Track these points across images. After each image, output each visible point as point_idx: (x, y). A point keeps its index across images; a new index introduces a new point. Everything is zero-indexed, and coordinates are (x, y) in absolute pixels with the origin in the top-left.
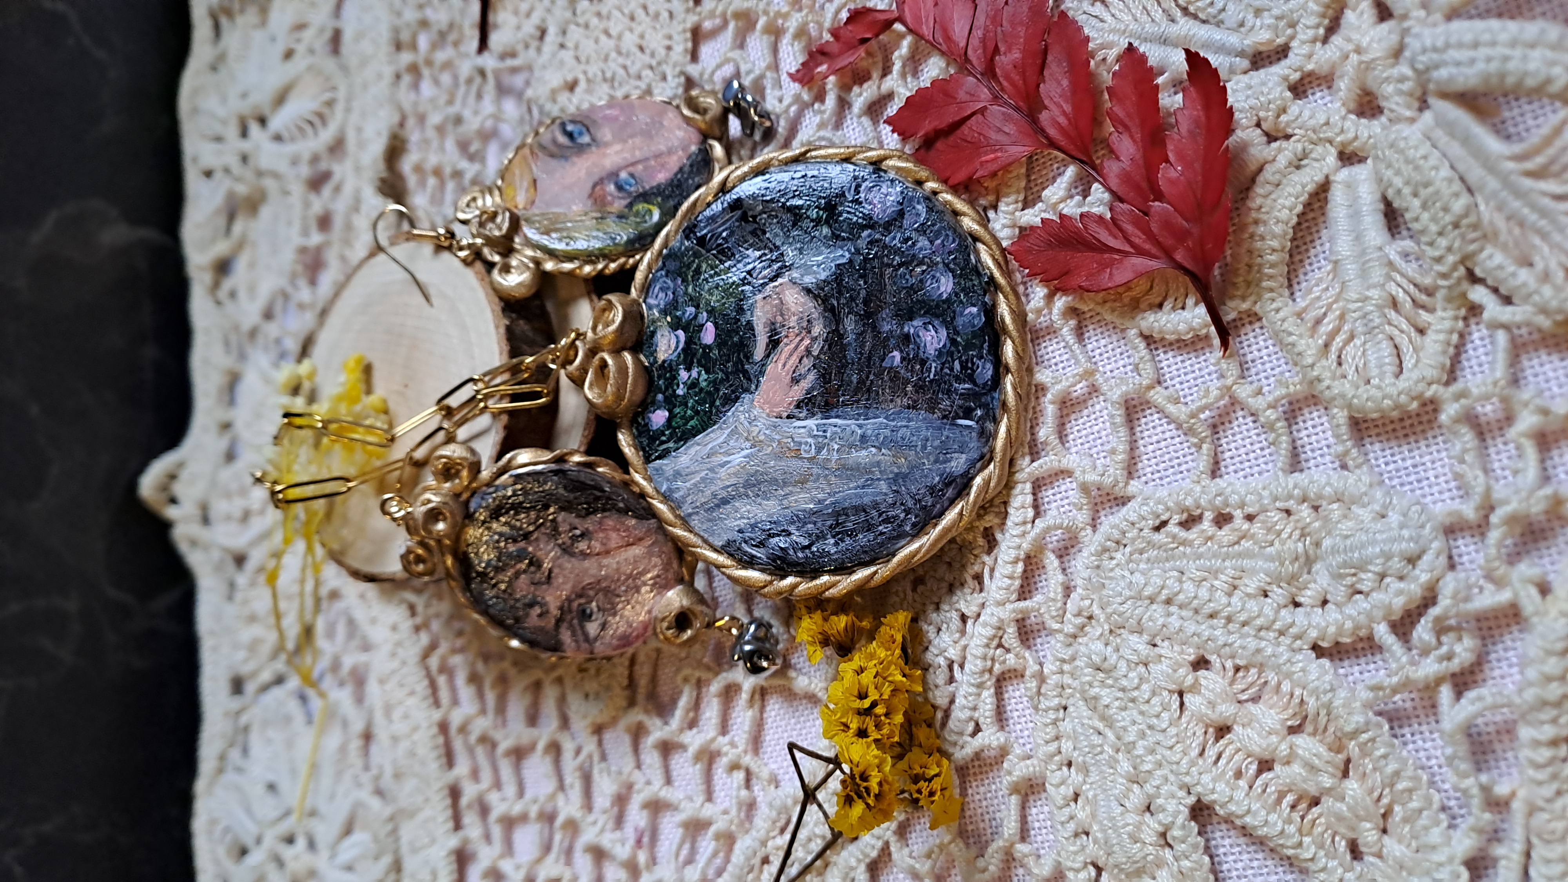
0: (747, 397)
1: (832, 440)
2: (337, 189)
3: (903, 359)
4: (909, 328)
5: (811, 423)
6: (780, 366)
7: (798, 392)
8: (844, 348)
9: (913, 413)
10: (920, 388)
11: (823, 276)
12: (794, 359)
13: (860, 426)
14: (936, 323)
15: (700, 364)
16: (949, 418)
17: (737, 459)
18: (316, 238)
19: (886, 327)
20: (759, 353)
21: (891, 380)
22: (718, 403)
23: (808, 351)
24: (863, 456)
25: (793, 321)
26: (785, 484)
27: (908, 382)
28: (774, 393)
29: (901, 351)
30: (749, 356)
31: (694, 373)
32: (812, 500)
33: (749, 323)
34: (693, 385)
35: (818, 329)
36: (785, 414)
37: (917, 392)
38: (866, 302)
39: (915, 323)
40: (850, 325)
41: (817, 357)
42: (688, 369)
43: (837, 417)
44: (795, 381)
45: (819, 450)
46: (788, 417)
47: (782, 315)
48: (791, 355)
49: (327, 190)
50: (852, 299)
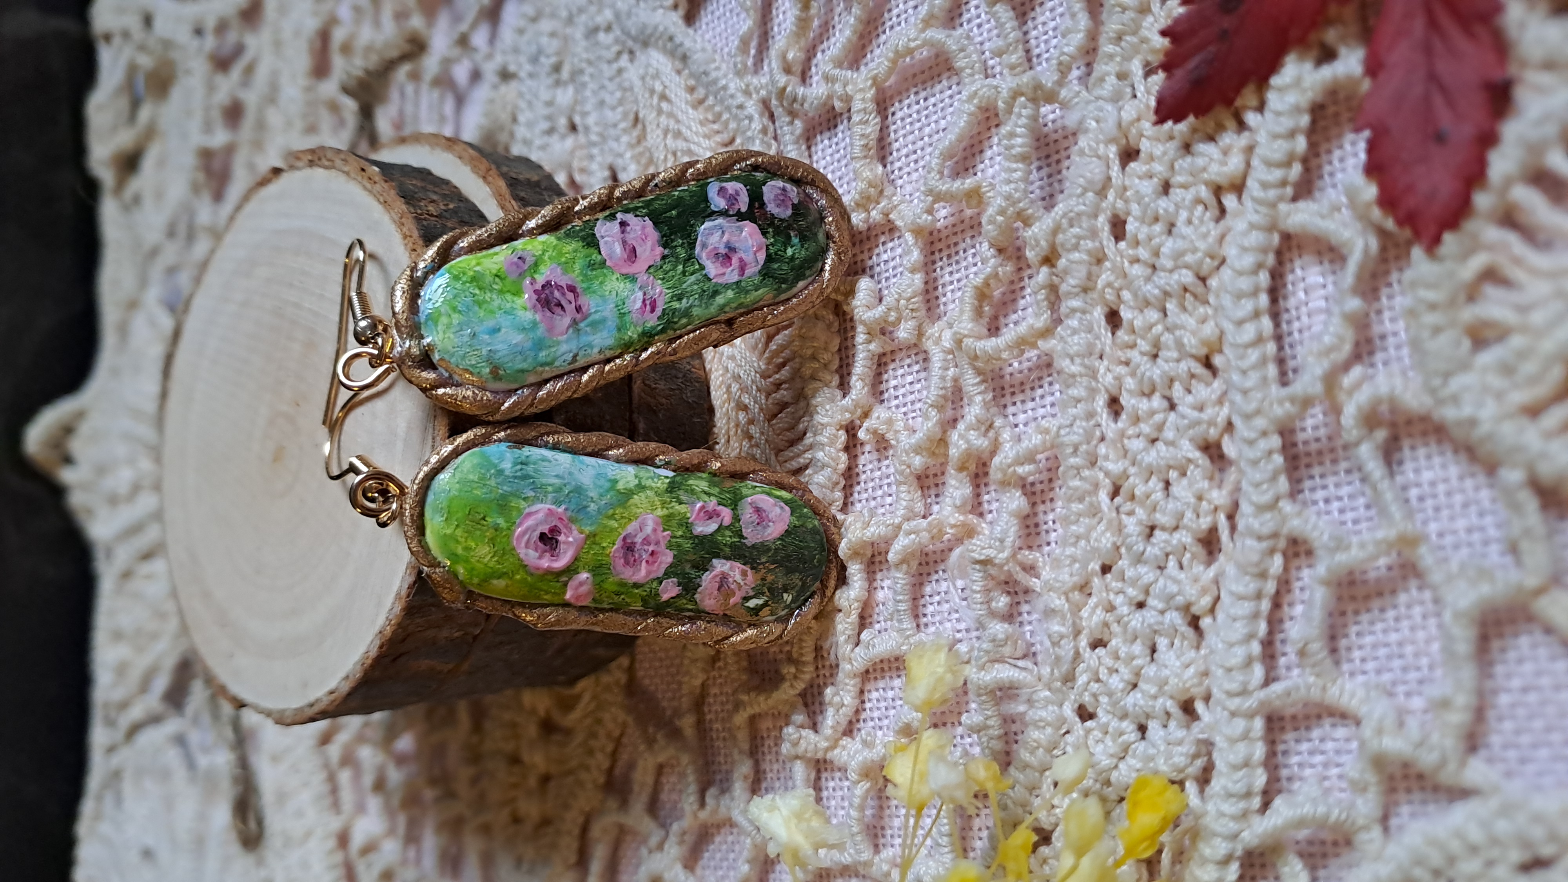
2: (249, 70)
18: (220, 138)
49: (236, 72)
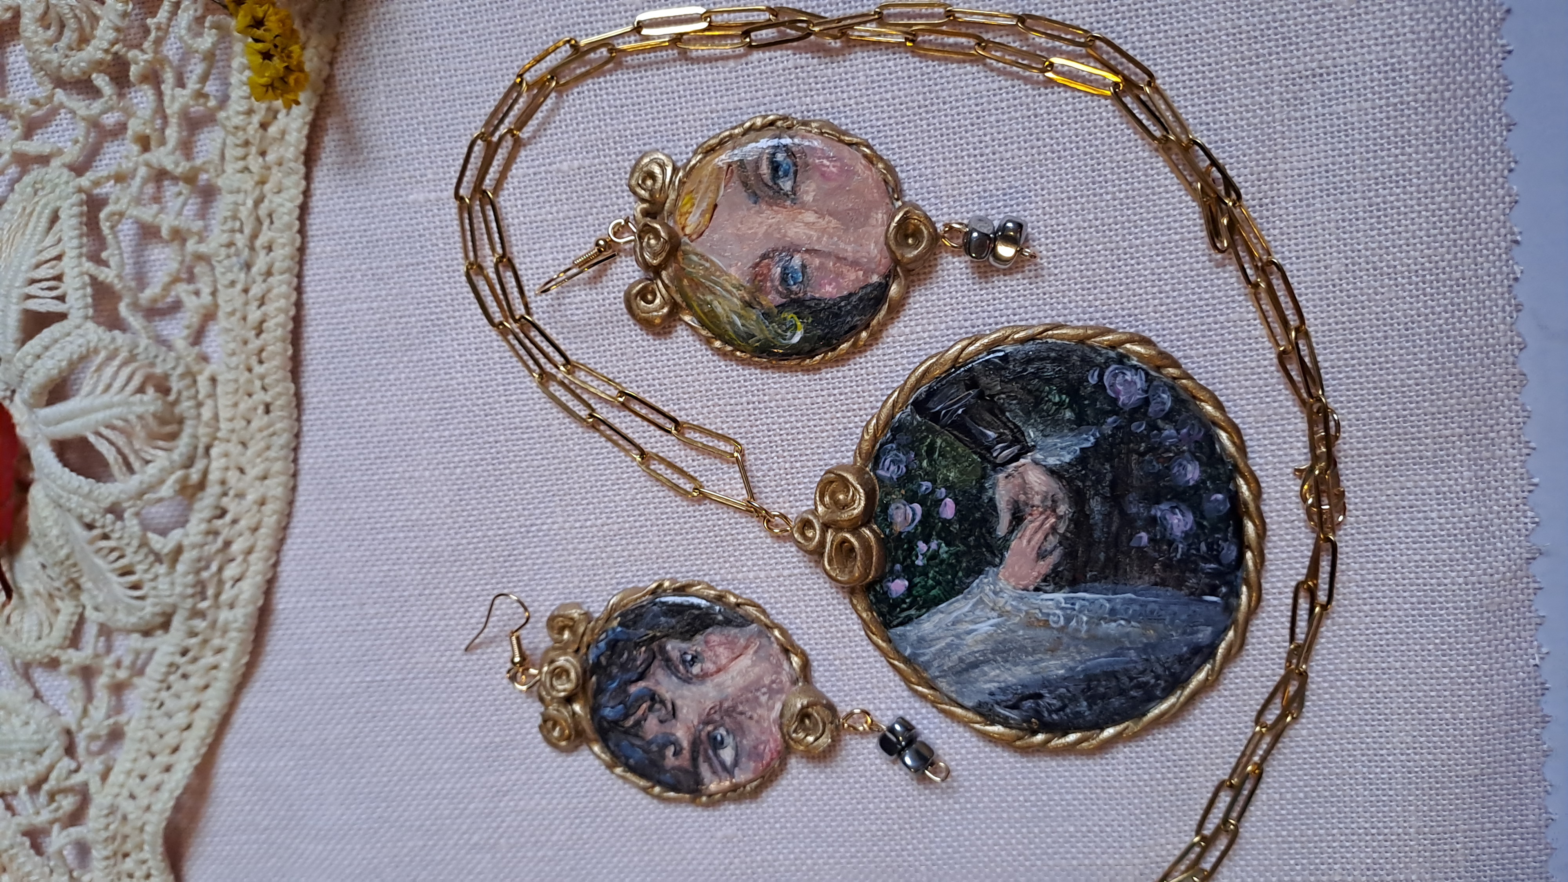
0: (991, 570)
1: (1080, 612)
3: (1151, 540)
4: (1157, 511)
5: (1060, 596)
6: (1025, 542)
7: (1045, 566)
8: (1091, 529)
9: (1161, 590)
10: (1167, 566)
11: (1067, 458)
12: (1040, 536)
13: (1109, 600)
14: (1183, 507)
15: (939, 537)
16: (1196, 595)
17: (984, 628)
19: (1134, 510)
20: (1002, 529)
21: (1139, 558)
22: (960, 574)
23: (1054, 529)
24: (1111, 628)
25: (1037, 500)
26: (1034, 651)
27: (1156, 560)
28: (1020, 567)
29: (1148, 532)
30: (992, 531)
31: (934, 545)
32: (1063, 666)
33: (991, 499)
34: (933, 557)
35: (1063, 509)
36: (1032, 587)
37: (1165, 571)
38: (1113, 485)
39: (1162, 507)
40: (1096, 505)
41: (1063, 535)
42: (927, 542)
43: (1085, 591)
44: (1041, 555)
45: (1068, 620)
46: (1037, 589)
47: (1025, 494)
48: (1036, 532)
50: (1099, 481)
